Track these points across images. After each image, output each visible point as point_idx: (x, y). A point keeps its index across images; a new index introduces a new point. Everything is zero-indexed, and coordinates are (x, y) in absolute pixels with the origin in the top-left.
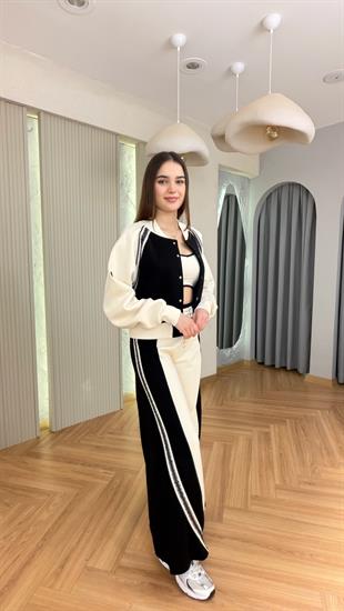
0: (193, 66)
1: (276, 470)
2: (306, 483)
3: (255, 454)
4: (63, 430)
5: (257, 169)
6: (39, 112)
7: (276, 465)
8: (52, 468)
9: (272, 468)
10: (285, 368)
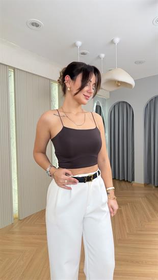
2: (139, 230)
5: (109, 96)
6: (14, 69)
7: (126, 224)
10: (124, 180)
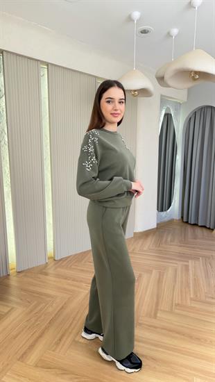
0: (144, 32)
1: (191, 289)
2: (210, 297)
3: (179, 279)
4: (61, 260)
5: (186, 97)
6: (47, 64)
7: (191, 285)
8: (55, 281)
9: (189, 287)
